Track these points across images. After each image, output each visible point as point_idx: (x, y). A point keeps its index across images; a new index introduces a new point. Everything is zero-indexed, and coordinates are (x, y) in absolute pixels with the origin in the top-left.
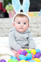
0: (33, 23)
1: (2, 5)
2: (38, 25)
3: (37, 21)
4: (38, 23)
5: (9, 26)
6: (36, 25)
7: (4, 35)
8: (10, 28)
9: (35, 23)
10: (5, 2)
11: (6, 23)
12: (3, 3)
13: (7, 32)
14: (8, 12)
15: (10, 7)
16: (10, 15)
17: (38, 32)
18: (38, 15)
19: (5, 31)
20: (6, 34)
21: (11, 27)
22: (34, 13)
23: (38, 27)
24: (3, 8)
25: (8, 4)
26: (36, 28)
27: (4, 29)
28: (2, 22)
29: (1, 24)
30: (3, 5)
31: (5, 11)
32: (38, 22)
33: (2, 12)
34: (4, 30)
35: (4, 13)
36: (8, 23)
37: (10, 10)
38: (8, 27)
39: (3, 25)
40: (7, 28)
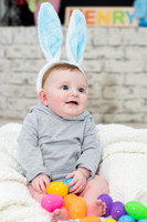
0: (109, 45)
2: (124, 50)
3: (122, 40)
4: (127, 46)
5: (33, 51)
6: (119, 53)
8: (36, 59)
9: (116, 46)
11: (26, 44)
13: (27, 72)
17: (126, 74)
18: (126, 19)
19: (20, 69)
21: (39, 56)
22: (115, 13)
23: (126, 59)
26: (118, 60)
27: (17, 61)
28: (13, 39)
29: (10, 45)
32: (125, 43)
34: (18, 65)
36: (32, 44)
38: (32, 56)
39: (17, 50)
40: (29, 59)
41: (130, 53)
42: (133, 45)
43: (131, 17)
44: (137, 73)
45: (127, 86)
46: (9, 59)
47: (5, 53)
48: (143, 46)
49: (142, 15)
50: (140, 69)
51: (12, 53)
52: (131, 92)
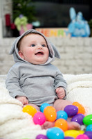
2: (64, 49)
9: (60, 46)
10: (14, 13)
14: (19, 28)
15: (21, 21)
17: (65, 60)
18: (65, 34)
22: (59, 31)
23: (65, 53)
25: (18, 16)
30: (11, 17)
31: (13, 28)
35: (12, 30)
37: (22, 26)
41: (68, 49)
43: (67, 33)
44: (70, 59)
45: (65, 66)
48: (73, 46)
50: (72, 57)
52: (68, 69)
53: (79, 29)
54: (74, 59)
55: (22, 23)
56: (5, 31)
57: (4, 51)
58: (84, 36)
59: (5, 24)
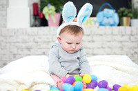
1: (37, 7)
3: (91, 32)
4: (94, 35)
5: (47, 38)
6: (90, 38)
7: (40, 53)
8: (49, 42)
9: (88, 35)
10: (42, 2)
11: (44, 35)
12: (39, 3)
13: (45, 48)
14: (47, 18)
15: (49, 10)
16: (49, 23)
17: (93, 48)
18: (93, 23)
19: (41, 47)
20: (43, 50)
21: (51, 40)
23: (93, 41)
24: (39, 12)
25: (46, 5)
26: (89, 42)
27: (40, 43)
28: (38, 33)
29: (36, 35)
30: (39, 6)
31: (42, 17)
32: (93, 33)
33: (37, 17)
34: (40, 45)
35: (40, 18)
36: (47, 35)
37: (50, 15)
38: (47, 40)
39: (39, 38)
40: (45, 42)
41: (95, 38)
42: (97, 35)
43: (95, 22)
44: (99, 48)
46: (36, 42)
47: (34, 40)
48: (101, 35)
49: (100, 21)
51: (37, 39)
53: (108, 18)
54: (103, 48)
55: (50, 12)
56: (33, 20)
57: (32, 39)
58: (112, 25)
59: (32, 13)
